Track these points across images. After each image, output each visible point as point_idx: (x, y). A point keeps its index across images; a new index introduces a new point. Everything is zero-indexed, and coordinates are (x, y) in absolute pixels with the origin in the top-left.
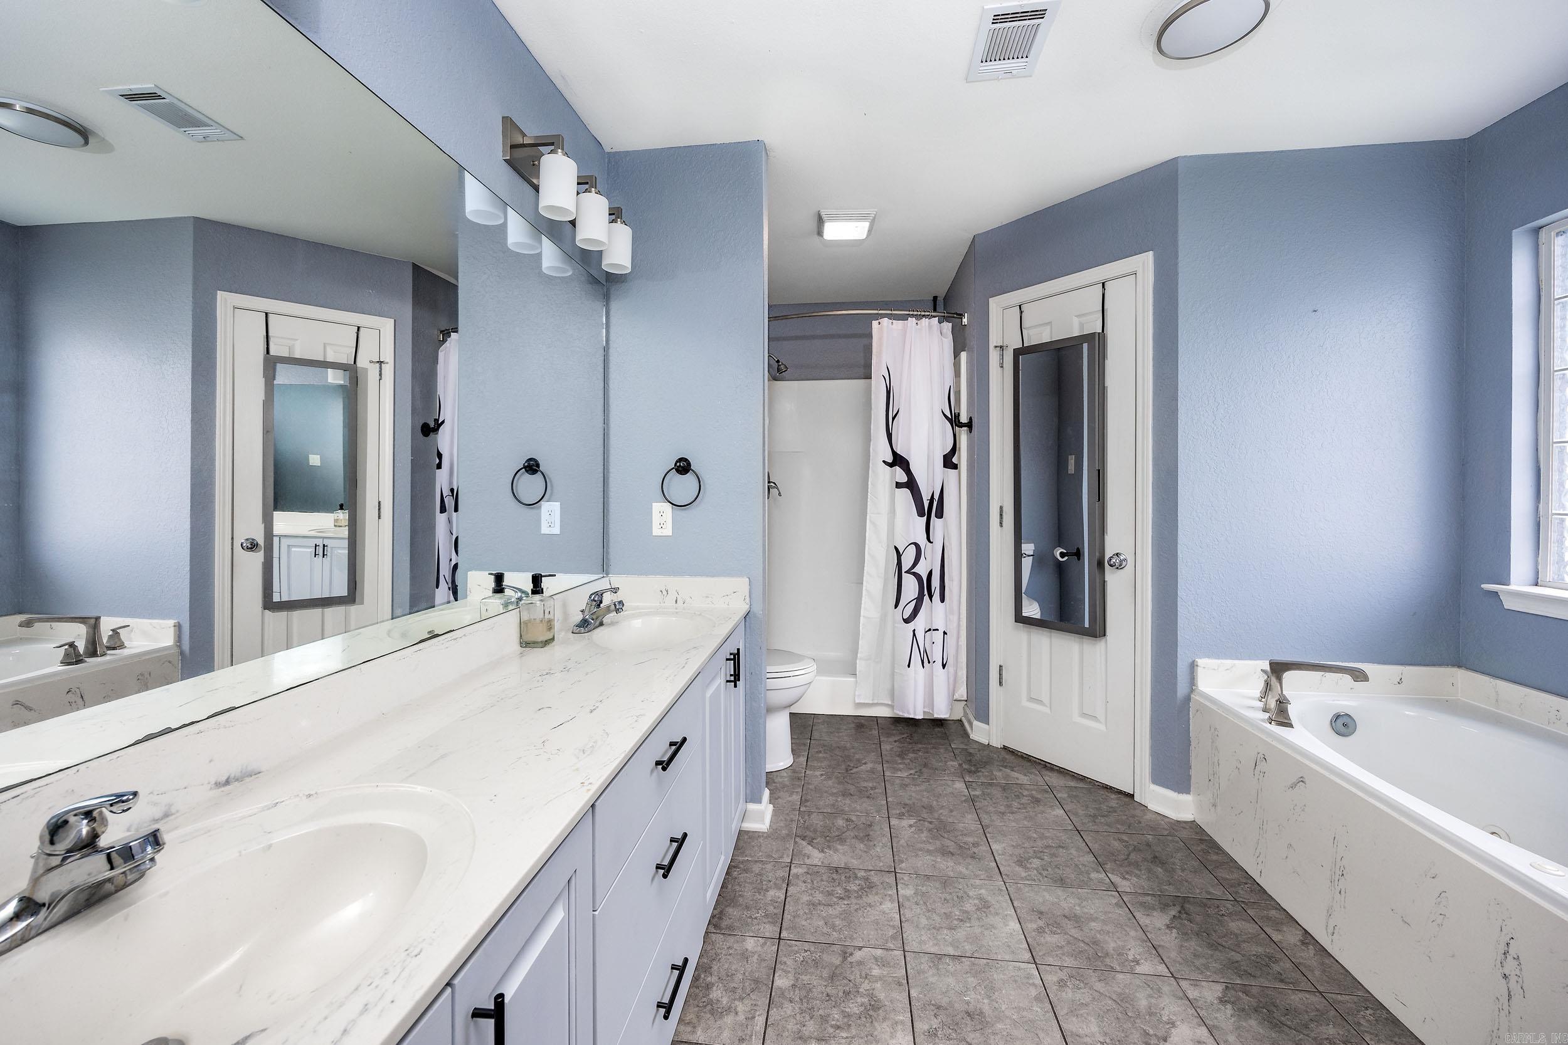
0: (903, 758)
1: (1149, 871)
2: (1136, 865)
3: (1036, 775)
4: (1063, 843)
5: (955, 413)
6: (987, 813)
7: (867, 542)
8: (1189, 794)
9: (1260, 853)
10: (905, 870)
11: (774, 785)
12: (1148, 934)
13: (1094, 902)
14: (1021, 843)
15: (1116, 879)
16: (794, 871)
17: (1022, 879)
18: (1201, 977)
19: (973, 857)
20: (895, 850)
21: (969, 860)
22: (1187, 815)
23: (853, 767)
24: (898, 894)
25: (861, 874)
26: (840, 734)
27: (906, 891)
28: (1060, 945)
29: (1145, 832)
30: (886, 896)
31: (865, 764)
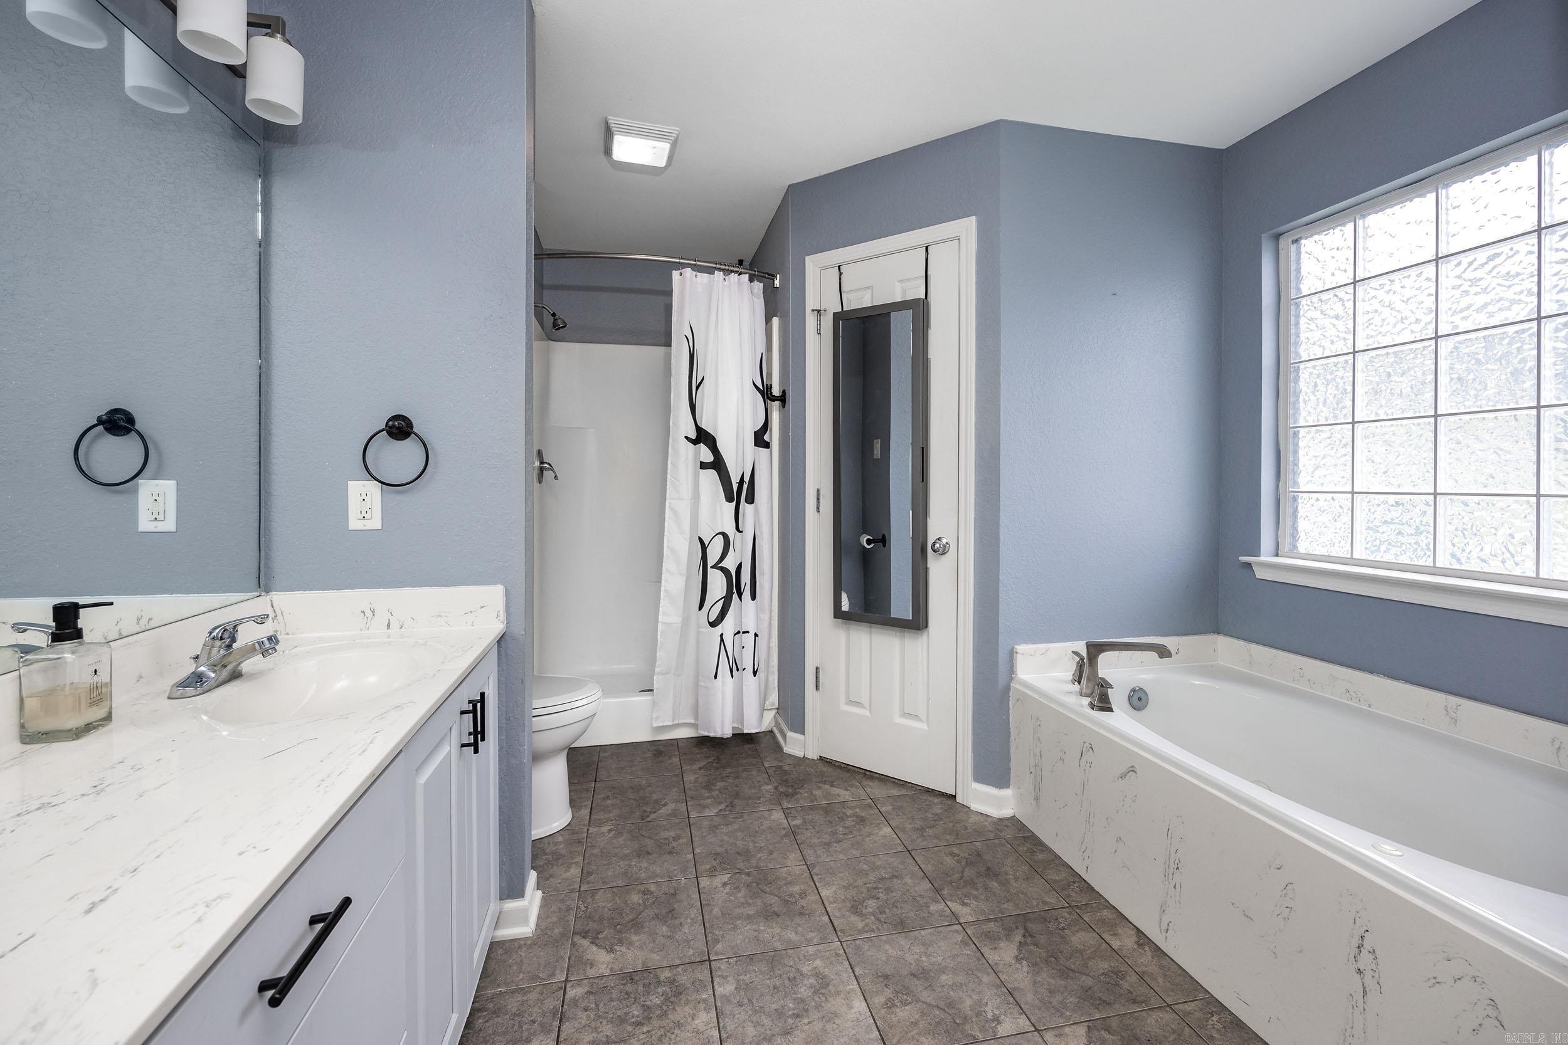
0: (710, 790)
1: (986, 888)
2: (971, 883)
3: (857, 787)
4: (896, 871)
5: (767, 385)
6: (811, 846)
7: (666, 533)
8: (1009, 788)
9: (1086, 848)
10: (722, 954)
11: (544, 857)
12: (1000, 975)
13: (939, 945)
14: (852, 881)
15: (955, 906)
16: (571, 993)
17: (860, 932)
18: (1062, 1021)
19: (801, 914)
20: (707, 925)
21: (798, 920)
22: (1007, 812)
23: (651, 812)
24: (714, 996)
25: (666, 974)
26: (634, 769)
27: (725, 988)
28: (913, 1020)
29: (973, 840)
30: (699, 1002)
31: (665, 805)
